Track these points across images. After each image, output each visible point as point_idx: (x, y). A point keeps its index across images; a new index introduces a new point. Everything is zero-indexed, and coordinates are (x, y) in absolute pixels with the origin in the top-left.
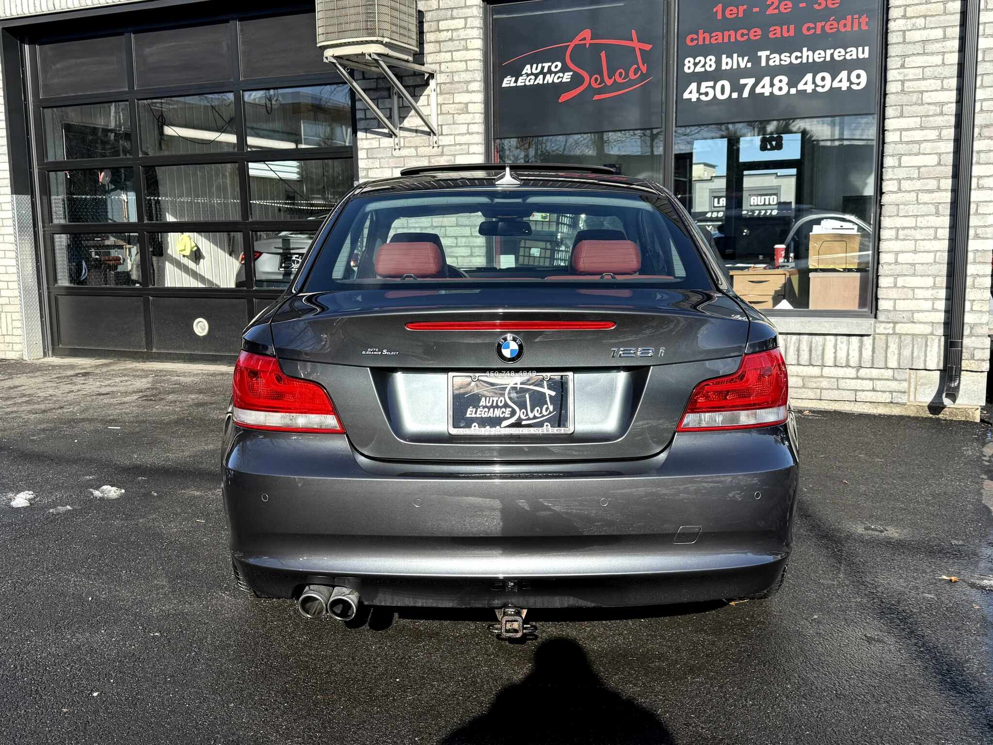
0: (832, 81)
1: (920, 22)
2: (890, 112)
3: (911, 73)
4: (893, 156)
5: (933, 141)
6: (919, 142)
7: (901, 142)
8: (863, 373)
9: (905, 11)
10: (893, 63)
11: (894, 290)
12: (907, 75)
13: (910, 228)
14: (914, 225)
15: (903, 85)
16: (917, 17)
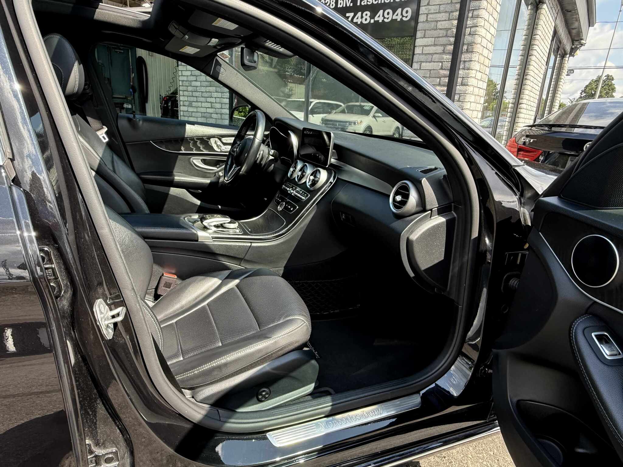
0: (393, 14)
2: (419, 34)
3: (433, 9)
4: (417, 62)
5: (440, 53)
6: (432, 54)
7: (422, 54)
12: (429, 10)
15: (427, 17)
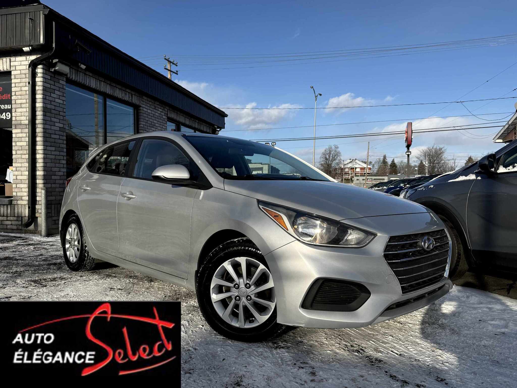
0: (1, 116)
1: (20, 97)
3: (18, 114)
4: (14, 142)
6: (21, 137)
7: (16, 137)
8: (9, 218)
9: (15, 93)
10: (13, 110)
11: (16, 189)
12: (17, 115)
13: (20, 167)
14: (21, 166)
15: (16, 118)
16: (19, 95)
